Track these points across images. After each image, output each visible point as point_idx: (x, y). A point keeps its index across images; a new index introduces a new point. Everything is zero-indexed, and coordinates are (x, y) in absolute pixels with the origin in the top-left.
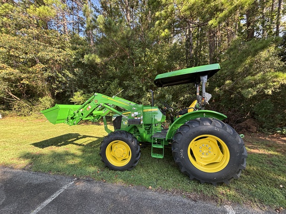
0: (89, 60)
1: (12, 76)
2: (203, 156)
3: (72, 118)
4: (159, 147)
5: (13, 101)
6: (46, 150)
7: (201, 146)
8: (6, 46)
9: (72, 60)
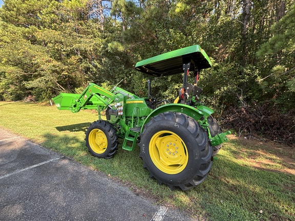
0: (112, 48)
1: (57, 68)
2: (170, 156)
3: (75, 106)
4: (129, 140)
5: (59, 91)
6: (62, 134)
7: (169, 144)
8: (52, 41)
9: (100, 49)
